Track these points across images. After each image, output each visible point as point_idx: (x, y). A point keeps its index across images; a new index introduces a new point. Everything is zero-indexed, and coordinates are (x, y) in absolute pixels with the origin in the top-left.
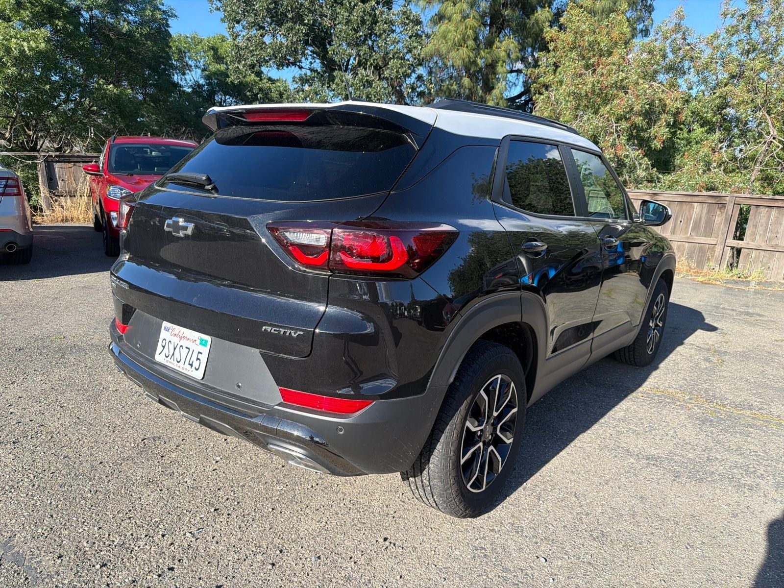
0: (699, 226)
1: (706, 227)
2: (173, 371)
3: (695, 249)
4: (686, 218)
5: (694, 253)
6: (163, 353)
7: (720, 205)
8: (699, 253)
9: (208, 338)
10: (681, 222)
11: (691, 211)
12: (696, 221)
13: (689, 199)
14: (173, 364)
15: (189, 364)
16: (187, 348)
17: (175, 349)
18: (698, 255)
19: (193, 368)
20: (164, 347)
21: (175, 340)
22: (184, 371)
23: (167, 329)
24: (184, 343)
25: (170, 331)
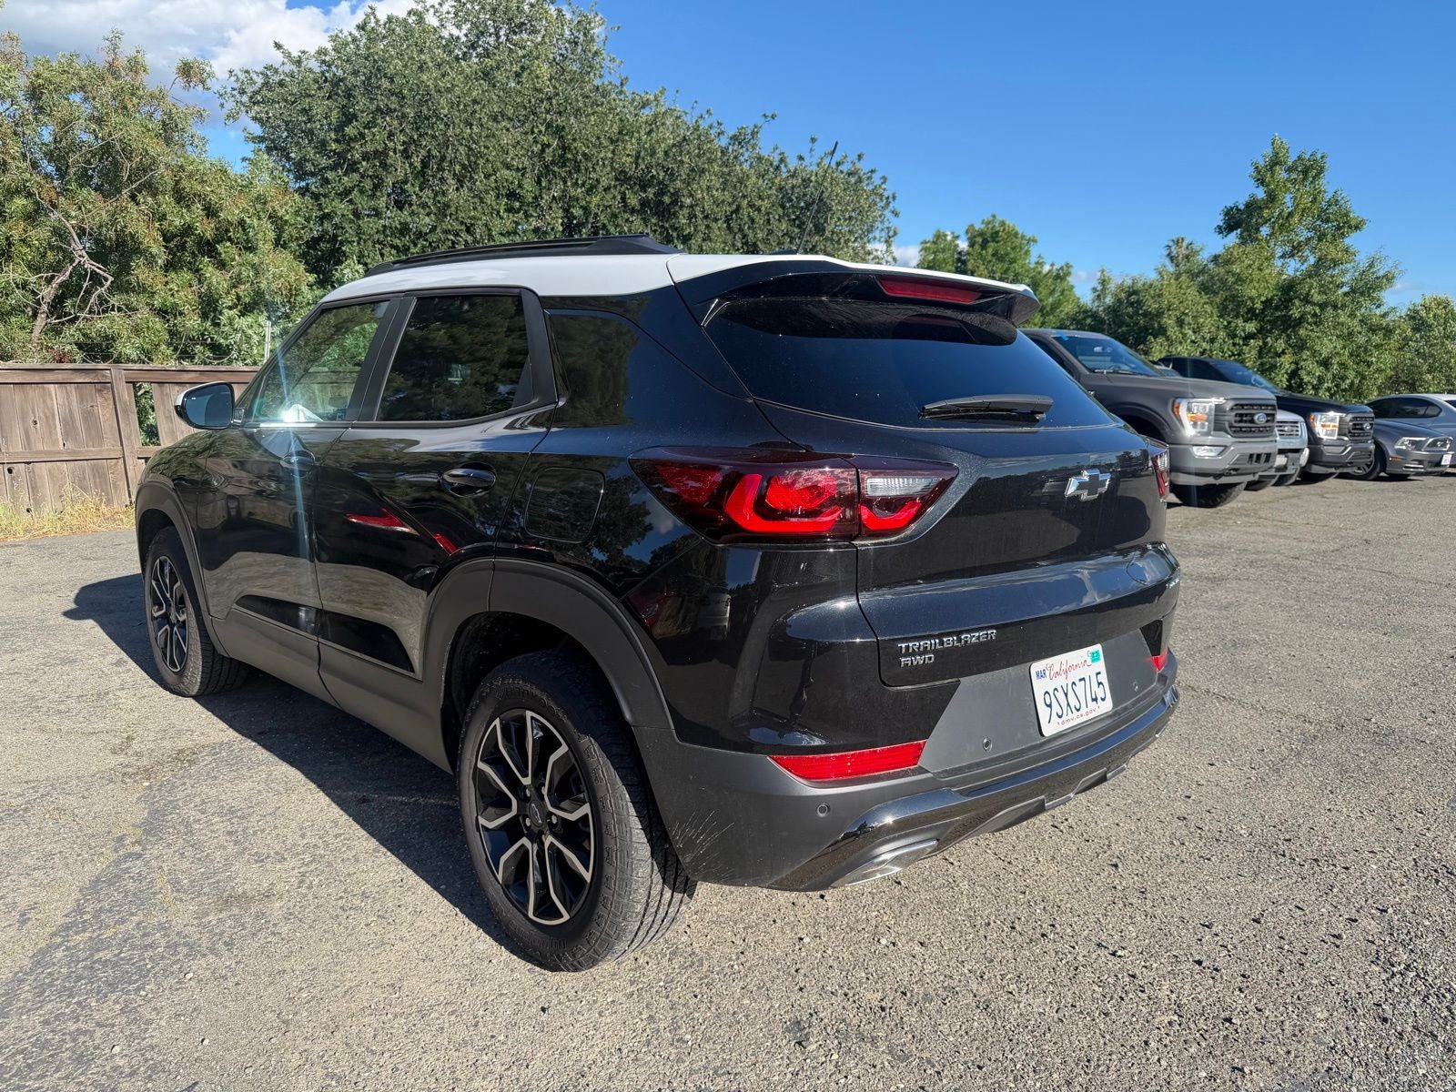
0: (74, 427)
1: (88, 429)
2: (1074, 730)
3: (84, 472)
4: (42, 415)
5: (84, 478)
6: (1054, 717)
7: (98, 386)
8: (94, 476)
9: (1098, 647)
10: (35, 422)
11: (49, 401)
12: (64, 420)
13: (36, 378)
14: (1074, 720)
15: (1093, 700)
16: (1080, 680)
17: (1066, 695)
18: (95, 483)
19: (1099, 700)
20: (1050, 706)
21: (1061, 681)
22: (1091, 716)
23: (1041, 675)
24: (1074, 676)
25: (1047, 673)
